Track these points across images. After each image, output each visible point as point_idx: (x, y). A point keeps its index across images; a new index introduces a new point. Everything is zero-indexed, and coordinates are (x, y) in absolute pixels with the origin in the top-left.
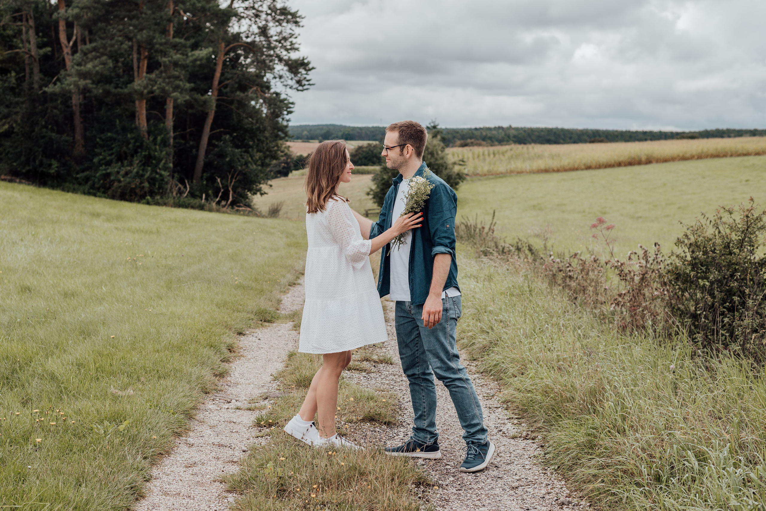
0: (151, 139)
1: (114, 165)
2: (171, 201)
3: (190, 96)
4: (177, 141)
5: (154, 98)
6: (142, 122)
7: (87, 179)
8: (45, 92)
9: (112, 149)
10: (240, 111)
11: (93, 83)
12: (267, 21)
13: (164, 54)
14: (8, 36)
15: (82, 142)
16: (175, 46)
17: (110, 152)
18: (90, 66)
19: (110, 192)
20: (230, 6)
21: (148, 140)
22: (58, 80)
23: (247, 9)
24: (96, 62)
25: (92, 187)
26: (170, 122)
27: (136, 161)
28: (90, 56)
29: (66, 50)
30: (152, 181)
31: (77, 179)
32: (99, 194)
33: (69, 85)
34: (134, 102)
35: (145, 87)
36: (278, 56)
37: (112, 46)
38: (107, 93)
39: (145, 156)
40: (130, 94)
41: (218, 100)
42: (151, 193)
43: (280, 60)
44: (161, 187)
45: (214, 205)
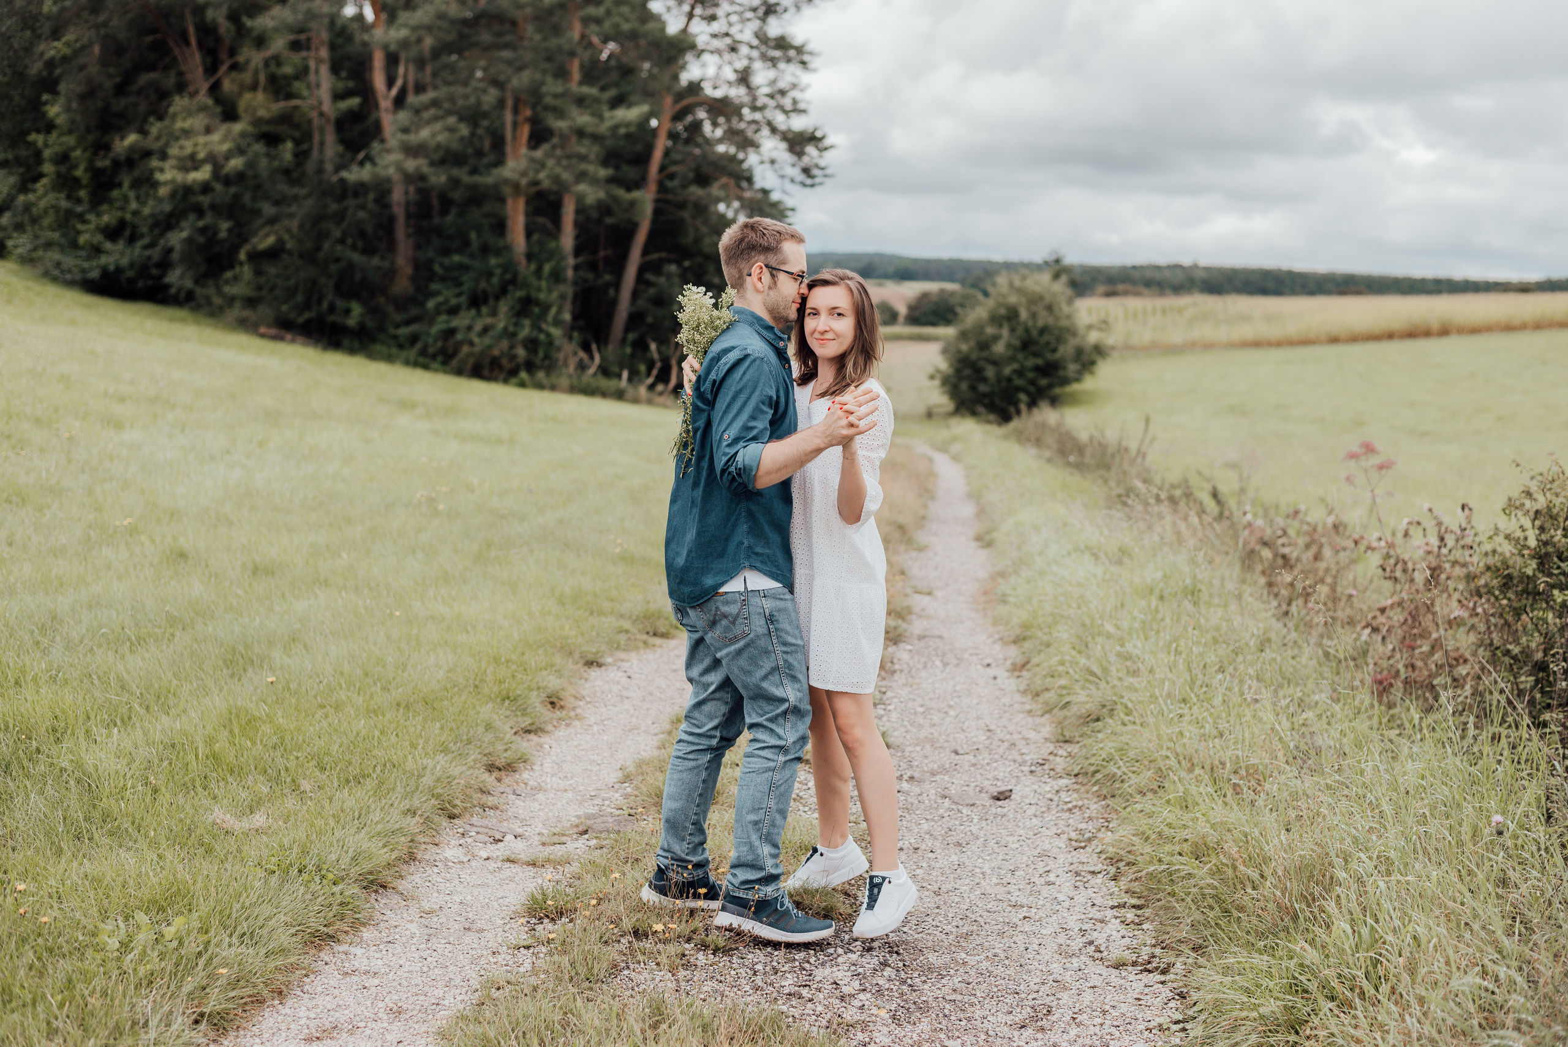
0: (533, 267)
1: (462, 313)
2: (565, 382)
3: (608, 193)
4: (581, 273)
5: (540, 195)
6: (518, 238)
7: (414, 339)
8: (342, 181)
9: (460, 285)
10: (698, 222)
11: (432, 164)
12: (750, 59)
13: (560, 113)
14: (285, 77)
15: (409, 270)
16: (581, 101)
17: (457, 291)
18: (425, 133)
19: (454, 362)
20: (684, 31)
21: (525, 269)
22: (369, 158)
23: (714, 36)
24: (438, 126)
25: (423, 353)
26: (568, 240)
27: (504, 307)
28: (426, 115)
29: (385, 104)
30: (532, 344)
31: (395, 337)
32: (435, 365)
33: (386, 167)
34: (502, 200)
35: (524, 174)
36: (769, 124)
37: (466, 97)
38: (455, 183)
39: (520, 300)
40: (496, 186)
41: (657, 201)
42: (530, 367)
43: (774, 130)
44: (547, 357)
45: (642, 391)
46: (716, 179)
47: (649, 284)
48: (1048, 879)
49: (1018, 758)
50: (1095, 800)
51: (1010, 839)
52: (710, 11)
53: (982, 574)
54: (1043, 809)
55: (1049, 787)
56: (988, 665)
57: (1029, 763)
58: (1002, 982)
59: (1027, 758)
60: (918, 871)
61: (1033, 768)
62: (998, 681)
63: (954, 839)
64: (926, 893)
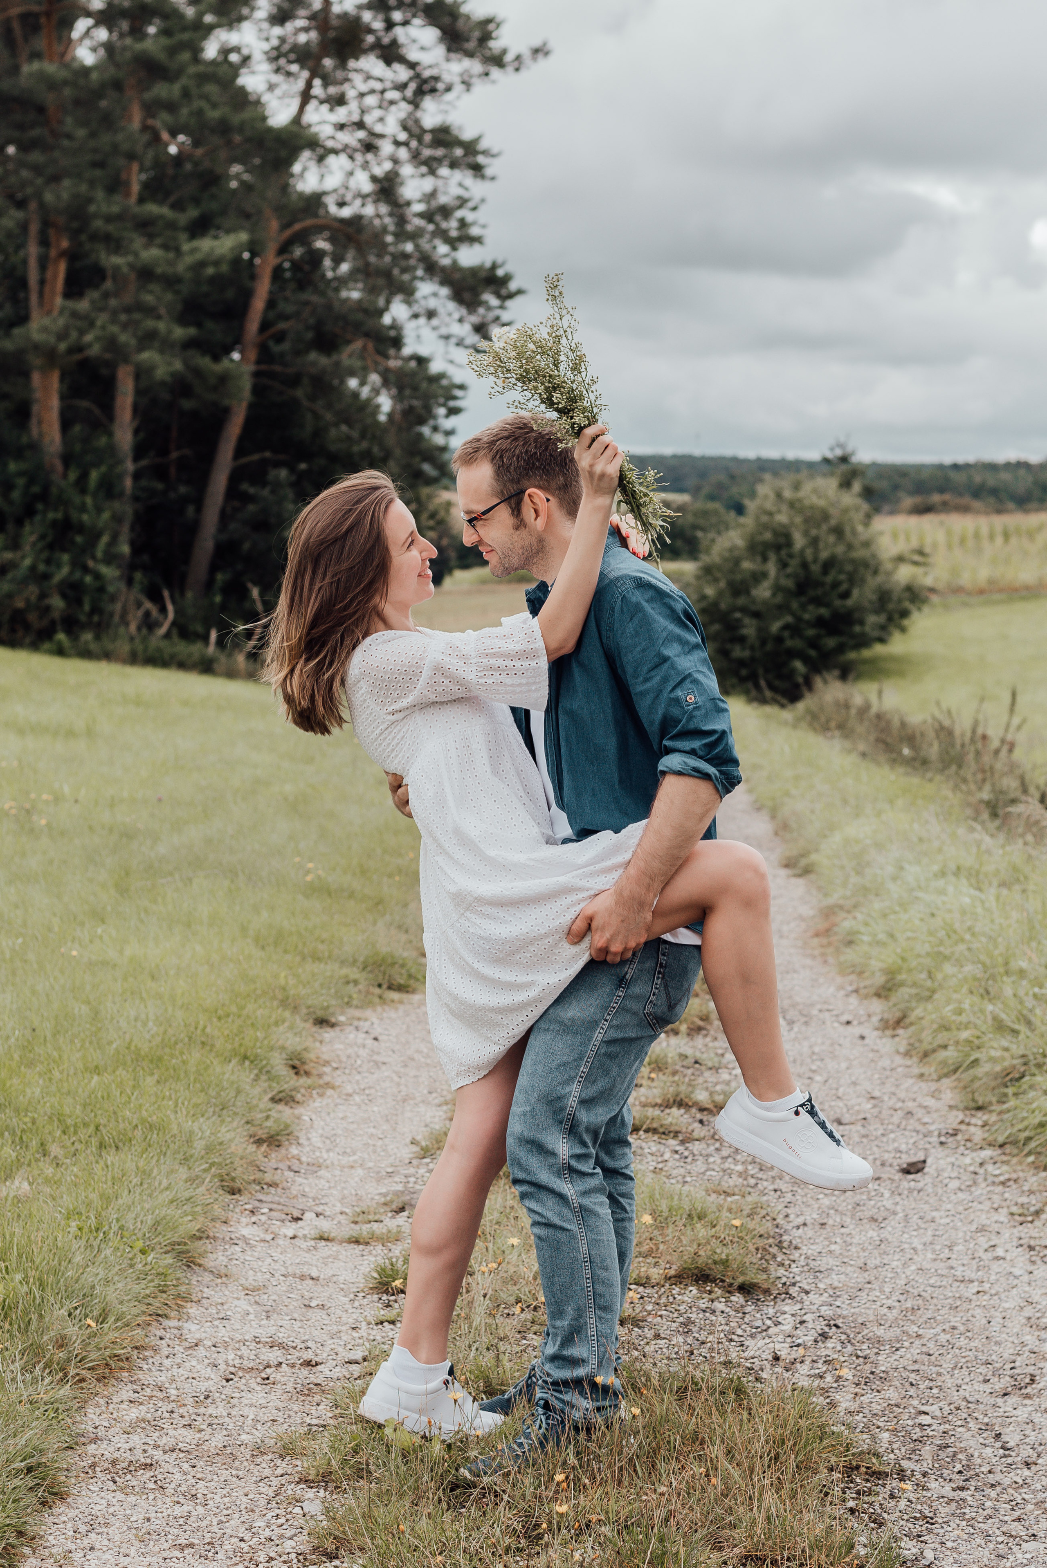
0: (73, 476)
2: (124, 647)
3: (186, 363)
4: (144, 483)
5: (84, 367)
6: (49, 429)
10: (319, 405)
12: (396, 161)
13: (116, 244)
16: (146, 227)
20: (299, 120)
21: (62, 479)
23: (343, 127)
26: (124, 433)
27: (30, 536)
30: (73, 591)
34: (27, 375)
35: (62, 336)
36: (426, 259)
40: (19, 355)
41: (257, 374)
42: (71, 625)
43: (432, 268)
44: (96, 609)
45: (241, 659)
46: (348, 342)
47: (247, 498)
48: (995, 1254)
49: (919, 1127)
50: (1032, 1171)
51: (934, 1214)
52: (332, 90)
53: (807, 911)
54: (968, 1183)
55: (969, 1159)
56: (848, 1023)
57: (936, 1133)
58: (968, 1353)
59: (932, 1128)
60: (833, 1247)
61: (943, 1139)
62: (867, 1041)
63: (868, 1214)
64: (849, 1268)
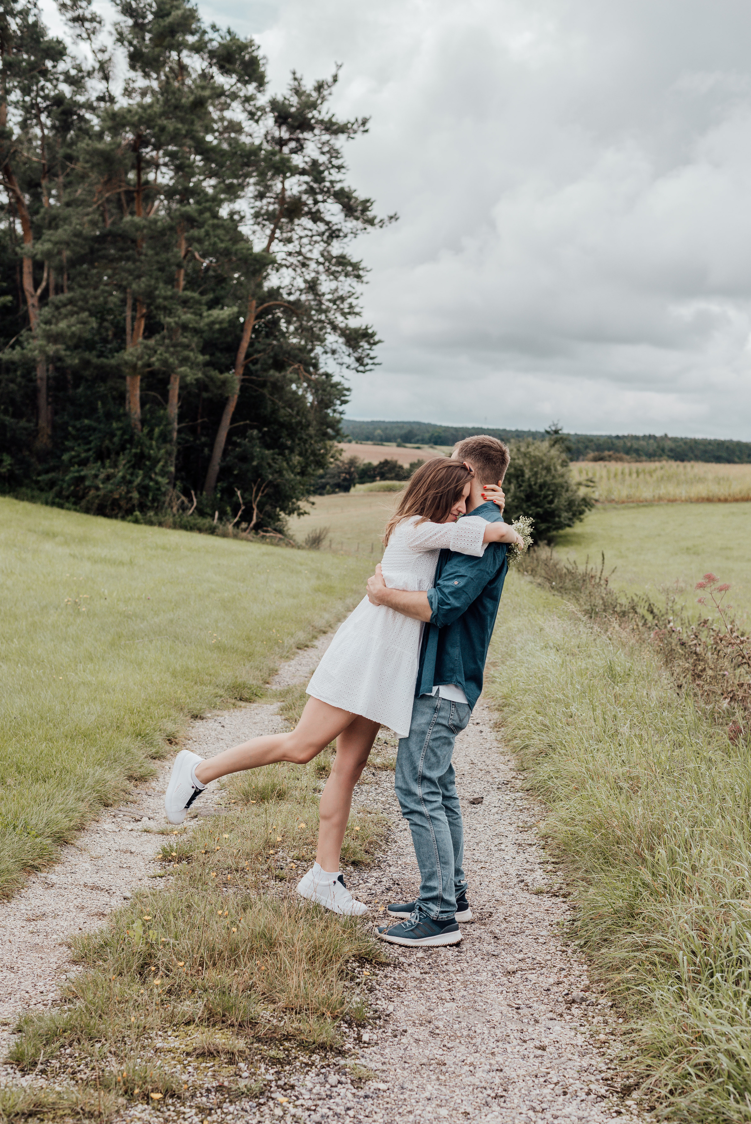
0: (146, 430)
1: (90, 465)
5: (152, 374)
6: (134, 406)
7: (52, 484)
9: (89, 442)
11: (67, 348)
15: (48, 430)
17: (86, 447)
18: (63, 324)
19: (83, 503)
22: (18, 343)
24: (73, 320)
25: (59, 495)
26: (173, 408)
28: (64, 311)
29: (32, 301)
31: (37, 482)
32: (67, 505)
33: (33, 350)
37: (96, 297)
38: (86, 363)
39: (136, 454)
40: (118, 367)
41: (243, 380)
42: (143, 507)
43: (334, 328)
44: (155, 499)
45: (230, 527)
46: (290, 365)
47: (236, 444)
52: (286, 235)
